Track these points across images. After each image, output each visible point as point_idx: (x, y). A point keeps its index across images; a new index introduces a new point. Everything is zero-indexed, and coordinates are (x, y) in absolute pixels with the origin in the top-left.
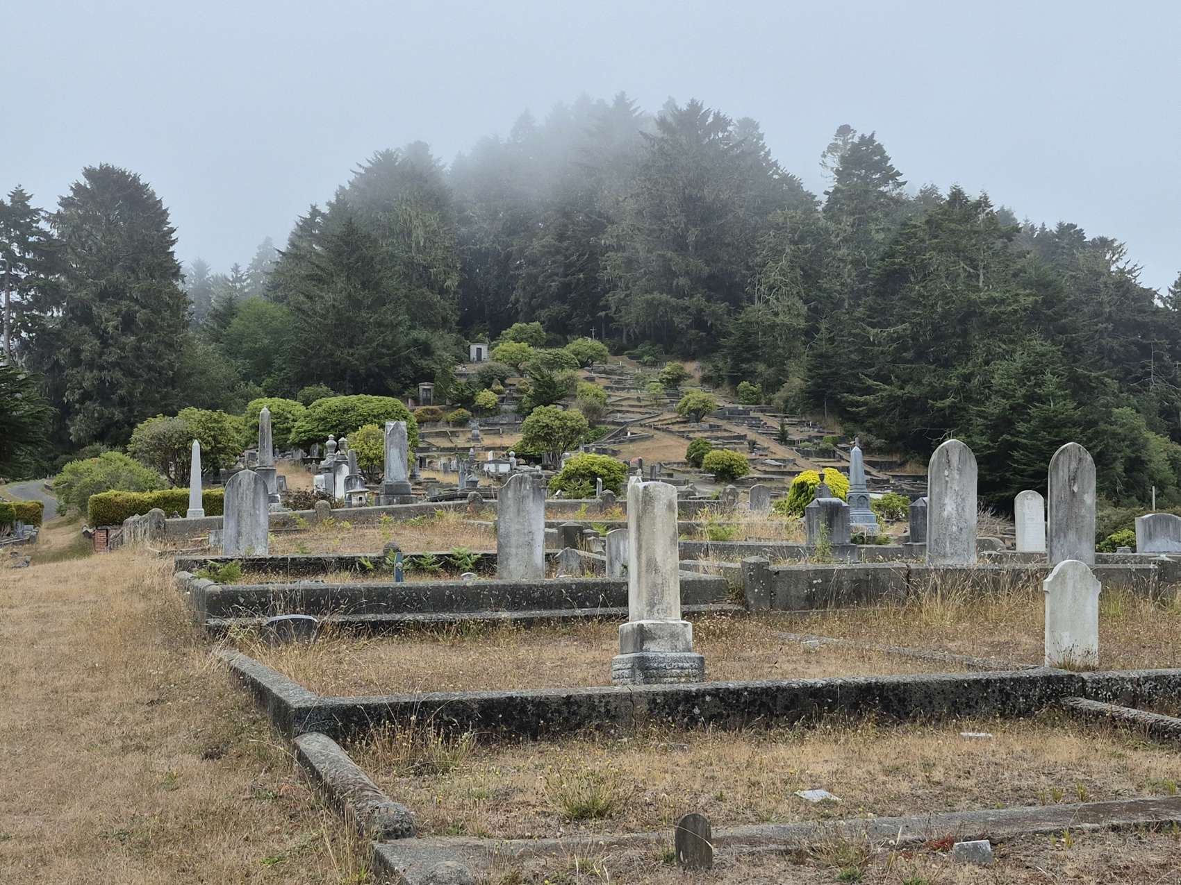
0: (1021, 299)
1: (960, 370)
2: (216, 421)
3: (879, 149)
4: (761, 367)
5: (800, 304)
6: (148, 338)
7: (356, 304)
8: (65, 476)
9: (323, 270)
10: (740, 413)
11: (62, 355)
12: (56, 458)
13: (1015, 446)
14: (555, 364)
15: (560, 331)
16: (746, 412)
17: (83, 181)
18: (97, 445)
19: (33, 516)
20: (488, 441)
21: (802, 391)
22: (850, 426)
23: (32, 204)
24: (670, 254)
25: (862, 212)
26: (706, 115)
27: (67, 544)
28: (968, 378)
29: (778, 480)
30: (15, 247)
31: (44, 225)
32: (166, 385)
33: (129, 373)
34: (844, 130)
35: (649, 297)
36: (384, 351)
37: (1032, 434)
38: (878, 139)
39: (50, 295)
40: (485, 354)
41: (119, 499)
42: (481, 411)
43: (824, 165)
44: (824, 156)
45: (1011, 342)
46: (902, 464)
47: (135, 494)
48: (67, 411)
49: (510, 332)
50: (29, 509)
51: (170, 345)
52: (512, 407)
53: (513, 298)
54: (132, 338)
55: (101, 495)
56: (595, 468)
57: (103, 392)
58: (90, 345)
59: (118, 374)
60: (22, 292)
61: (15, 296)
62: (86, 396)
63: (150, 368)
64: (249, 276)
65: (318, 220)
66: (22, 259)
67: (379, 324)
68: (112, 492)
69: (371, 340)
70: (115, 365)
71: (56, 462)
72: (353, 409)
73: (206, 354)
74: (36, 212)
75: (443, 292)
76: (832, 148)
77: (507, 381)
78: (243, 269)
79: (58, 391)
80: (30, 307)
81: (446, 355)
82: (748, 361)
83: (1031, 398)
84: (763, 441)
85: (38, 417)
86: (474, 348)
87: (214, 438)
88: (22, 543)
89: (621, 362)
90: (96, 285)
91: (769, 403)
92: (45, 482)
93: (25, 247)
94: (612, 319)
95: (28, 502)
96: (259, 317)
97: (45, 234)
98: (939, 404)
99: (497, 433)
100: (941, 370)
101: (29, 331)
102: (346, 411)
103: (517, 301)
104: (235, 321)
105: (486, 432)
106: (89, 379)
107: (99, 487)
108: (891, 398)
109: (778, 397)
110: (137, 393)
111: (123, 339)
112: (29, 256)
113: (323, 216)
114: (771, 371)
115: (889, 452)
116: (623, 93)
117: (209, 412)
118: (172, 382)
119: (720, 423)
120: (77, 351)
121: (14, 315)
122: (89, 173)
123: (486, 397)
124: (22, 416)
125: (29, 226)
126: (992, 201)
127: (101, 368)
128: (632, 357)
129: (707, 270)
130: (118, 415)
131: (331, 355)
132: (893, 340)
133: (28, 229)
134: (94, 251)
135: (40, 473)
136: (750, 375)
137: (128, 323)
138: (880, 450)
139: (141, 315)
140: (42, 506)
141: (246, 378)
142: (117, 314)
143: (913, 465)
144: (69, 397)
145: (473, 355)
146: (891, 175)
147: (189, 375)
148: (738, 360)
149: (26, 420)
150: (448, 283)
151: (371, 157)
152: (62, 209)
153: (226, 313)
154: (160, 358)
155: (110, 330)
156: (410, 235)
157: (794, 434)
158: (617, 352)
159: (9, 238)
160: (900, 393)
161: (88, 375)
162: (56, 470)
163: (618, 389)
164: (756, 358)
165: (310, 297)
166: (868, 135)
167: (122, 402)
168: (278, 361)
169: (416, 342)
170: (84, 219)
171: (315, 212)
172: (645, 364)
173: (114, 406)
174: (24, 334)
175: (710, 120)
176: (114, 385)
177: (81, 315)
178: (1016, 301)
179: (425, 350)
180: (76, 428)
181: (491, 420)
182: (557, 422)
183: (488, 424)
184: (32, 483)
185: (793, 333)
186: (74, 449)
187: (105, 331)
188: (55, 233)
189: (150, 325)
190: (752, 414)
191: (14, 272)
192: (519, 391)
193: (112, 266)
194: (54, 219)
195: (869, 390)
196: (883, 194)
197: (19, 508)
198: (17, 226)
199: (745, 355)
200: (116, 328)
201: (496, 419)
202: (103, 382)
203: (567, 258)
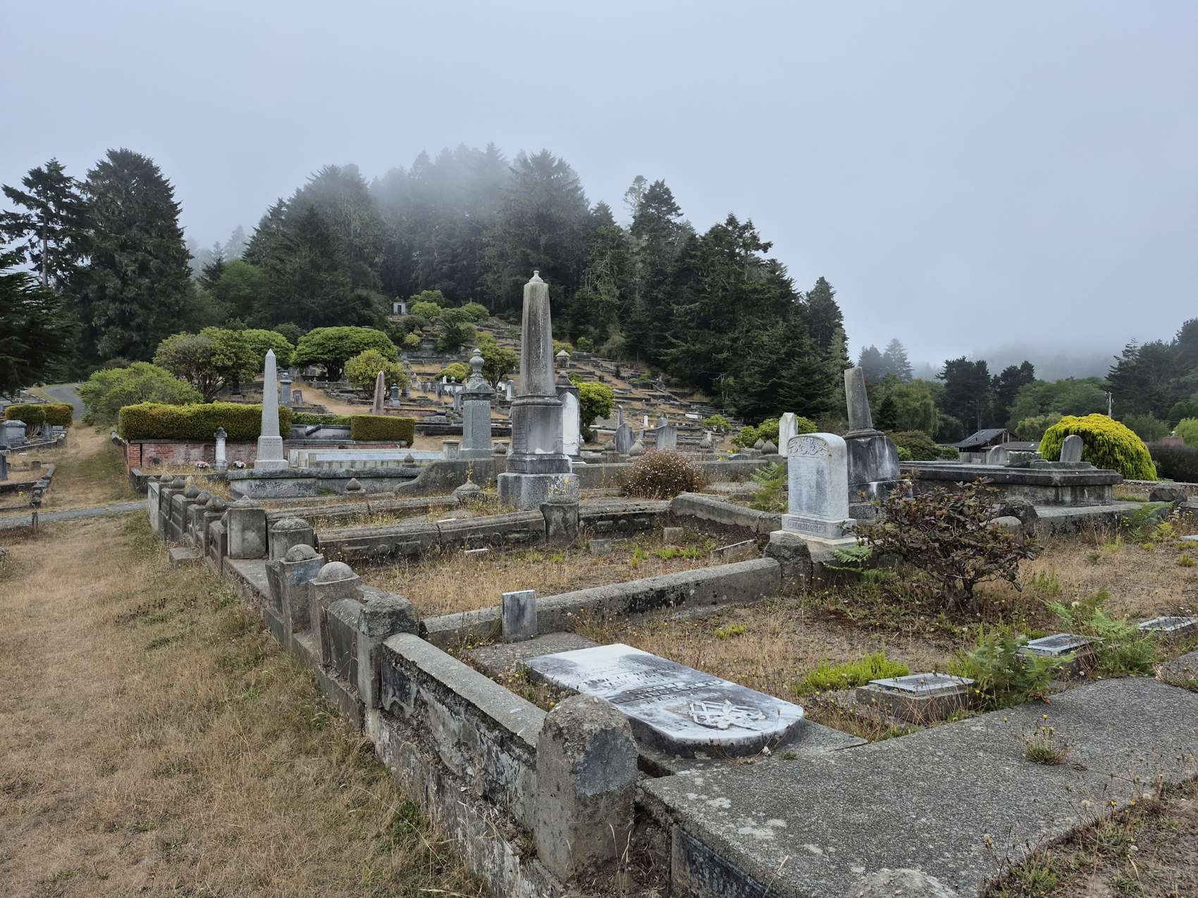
1: (731, 335)
3: (667, 192)
4: (593, 328)
5: (615, 289)
6: (159, 281)
7: (317, 268)
8: (95, 382)
9: (291, 241)
10: (584, 357)
11: (91, 290)
12: (86, 367)
13: (780, 386)
14: (459, 318)
15: (451, 299)
16: (588, 357)
17: (107, 160)
18: (119, 359)
20: (415, 368)
21: (623, 344)
22: (655, 369)
23: (65, 173)
25: (656, 231)
28: (734, 340)
30: (51, 205)
31: (75, 191)
32: (173, 316)
33: (143, 306)
34: (639, 179)
35: (514, 278)
36: (337, 301)
37: (793, 379)
38: (667, 185)
39: (81, 246)
40: (404, 310)
42: (408, 348)
43: (626, 202)
44: (627, 195)
45: (763, 318)
46: (691, 395)
48: (93, 333)
49: (422, 295)
50: (61, 411)
51: (176, 288)
52: (431, 346)
53: (414, 275)
54: (147, 280)
57: (124, 320)
58: (113, 284)
59: (135, 307)
60: (58, 240)
61: (51, 244)
62: (110, 322)
63: (161, 304)
65: (284, 209)
66: (57, 215)
67: (333, 283)
68: (145, 405)
69: (327, 294)
70: (133, 300)
71: (87, 370)
73: (203, 296)
74: (69, 179)
76: (632, 191)
77: (424, 329)
79: (87, 318)
80: (65, 252)
81: (380, 308)
82: (583, 323)
84: (606, 377)
85: (68, 332)
86: (396, 305)
89: (496, 320)
90: (117, 238)
91: (598, 351)
92: (77, 385)
93: (60, 205)
94: (490, 292)
96: (241, 274)
97: (76, 197)
99: (421, 363)
100: (718, 335)
101: (63, 270)
103: (417, 278)
104: (223, 276)
105: (412, 363)
106: (113, 309)
108: (688, 351)
109: (605, 348)
110: (151, 321)
111: (140, 281)
112: (63, 213)
113: (288, 207)
114: (598, 330)
115: (682, 387)
116: (492, 144)
118: (178, 314)
119: (575, 363)
120: (102, 288)
121: (51, 258)
122: (112, 155)
123: (412, 338)
125: (63, 190)
126: (754, 225)
127: (122, 302)
130: (136, 337)
131: (298, 303)
132: (687, 314)
133: (64, 192)
134: (117, 212)
135: (74, 378)
136: (585, 333)
137: (143, 269)
138: (676, 385)
139: (154, 264)
140: (71, 409)
141: (233, 315)
142: (135, 261)
143: (698, 395)
144: (96, 322)
145: (396, 309)
146: (674, 209)
147: (191, 310)
148: (577, 323)
150: (377, 260)
151: (321, 169)
152: (90, 180)
153: (217, 269)
154: (168, 296)
155: (129, 273)
156: (350, 224)
157: (625, 373)
159: (46, 197)
160: (692, 348)
161: (112, 306)
162: (85, 378)
163: (499, 338)
165: (282, 261)
166: (660, 181)
167: (139, 328)
168: (256, 305)
169: (359, 297)
170: (108, 188)
171: (281, 203)
172: (510, 323)
173: (133, 330)
174: (59, 273)
175: (556, 164)
176: (133, 315)
177: (105, 260)
178: (769, 292)
179: (367, 303)
180: (102, 346)
181: (415, 354)
183: (413, 357)
184: (66, 386)
185: (611, 306)
186: (101, 362)
187: (125, 274)
188: (84, 198)
189: (161, 272)
190: (592, 359)
191: (50, 225)
192: (433, 335)
193: (130, 227)
194: (84, 187)
195: (672, 345)
196: (669, 221)
197: (48, 410)
198: (52, 188)
199: (581, 320)
200: (134, 272)
201: (419, 354)
202: (123, 312)
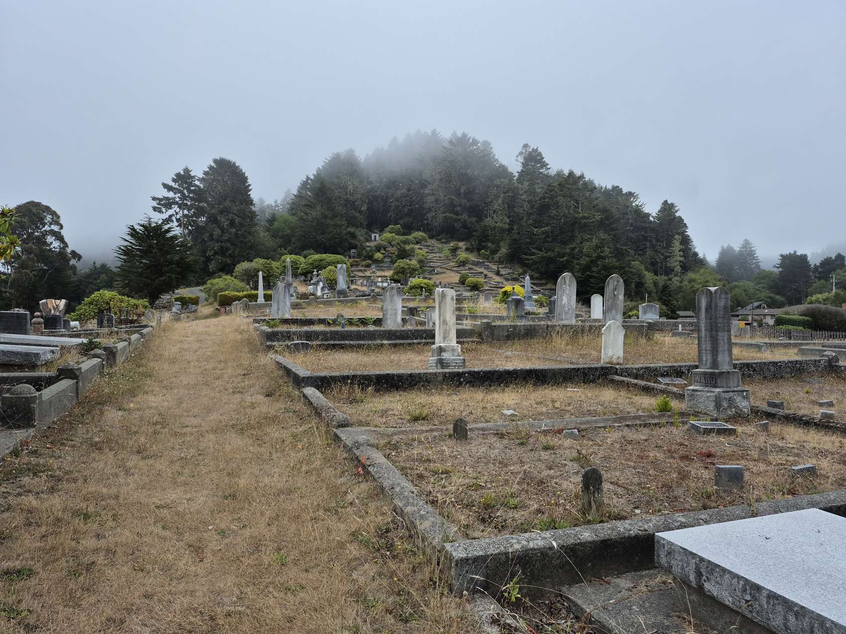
0: (596, 217)
1: (570, 246)
2: (268, 264)
3: (540, 154)
4: (490, 244)
5: (506, 218)
6: (240, 230)
7: (325, 217)
8: (208, 285)
9: (311, 202)
10: (481, 263)
11: (206, 236)
12: (204, 278)
13: (591, 277)
14: (406, 242)
15: (408, 229)
16: (483, 262)
17: (213, 164)
18: (221, 273)
19: (195, 302)
20: (379, 273)
21: (506, 254)
22: (525, 268)
23: (192, 174)
24: (453, 197)
25: (532, 180)
26: (469, 139)
27: (209, 313)
28: (573, 249)
29: (496, 290)
30: (185, 191)
31: (197, 183)
32: (248, 249)
33: (233, 244)
34: (526, 146)
35: (445, 215)
36: (336, 236)
37: (599, 272)
38: (540, 150)
39: (200, 212)
40: (377, 238)
41: (230, 295)
42: (376, 261)
43: (517, 160)
44: (517, 157)
45: (591, 234)
46: (546, 284)
47: (236, 293)
48: (208, 260)
49: (388, 229)
50: (194, 299)
51: (250, 233)
52: (389, 260)
53: (389, 215)
54: (234, 230)
55: (223, 293)
56: (422, 285)
57: (223, 252)
58: (217, 232)
59: (228, 244)
60: (189, 210)
61: (186, 212)
62: (216, 253)
63: (242, 242)
64: (281, 205)
65: (309, 181)
66: (188, 196)
67: (334, 225)
68: (227, 292)
69: (331, 232)
70: (227, 241)
71: (204, 280)
72: (324, 260)
73: (264, 236)
74: (194, 177)
75: (361, 212)
76: (521, 153)
77: (387, 249)
78: (279, 202)
79: (204, 252)
80: (192, 216)
81: (362, 238)
82: (485, 242)
83: (599, 257)
84: (490, 275)
85: (196, 261)
86: (373, 235)
87: (268, 270)
88: (191, 312)
89: (433, 242)
90: (219, 208)
91: (493, 258)
92: (200, 288)
93: (190, 191)
94: (429, 224)
95: (193, 296)
96: (285, 222)
97: (198, 186)
98: (561, 260)
99: (383, 270)
100: (563, 246)
101: (192, 226)
102: (321, 260)
103: (391, 216)
104: (276, 223)
105: (378, 270)
106: (217, 246)
107: (222, 290)
108: (542, 257)
109: (496, 257)
110: (236, 252)
111: (230, 230)
112: (191, 195)
113: (311, 180)
114: (494, 246)
115: (541, 279)
116: (435, 130)
117: (266, 260)
118: (251, 248)
119: (472, 267)
120: (211, 235)
121: (186, 220)
122: (215, 161)
123: (378, 255)
124: (190, 261)
125: (191, 183)
126: (585, 176)
127: (222, 242)
128: (437, 240)
129: (468, 204)
130: (229, 261)
131: (315, 238)
132: (544, 234)
133: (191, 184)
134: (218, 193)
135: (198, 284)
136: (485, 248)
137: (232, 224)
138: (537, 279)
139: (237, 220)
140: (199, 298)
141: (280, 247)
142: (228, 220)
143: (551, 285)
144: (208, 253)
145: (373, 238)
146: (544, 165)
147: (258, 245)
148: (480, 241)
149: (191, 263)
150: (363, 208)
151: (331, 155)
152: (204, 176)
153: (272, 220)
154: (246, 238)
155: (225, 226)
156: (347, 188)
157: (503, 272)
158: (431, 237)
159: (183, 188)
160: (546, 255)
161: (216, 245)
162: (204, 283)
163: (431, 253)
164: (488, 240)
165: (306, 214)
166: (535, 148)
167: (230, 256)
168: (293, 240)
169: (350, 233)
170: (213, 180)
171: (308, 178)
172: (442, 243)
173: (227, 257)
174: (190, 228)
175: (471, 141)
176: (228, 249)
177: (213, 219)
178: (594, 218)
179: (353, 236)
180: (212, 266)
181: (380, 265)
182: (407, 266)
183: (379, 267)
184: (194, 288)
185: (503, 230)
186: (211, 275)
187: (223, 227)
188: (202, 186)
189: (241, 225)
190: (486, 264)
191: (185, 202)
192: (391, 253)
193: (225, 200)
194: (201, 180)
195: (533, 254)
196: (541, 173)
197: (190, 298)
198: (186, 183)
199: (484, 239)
200: (227, 225)
201: (382, 265)
202: (222, 247)
203: (411, 198)
